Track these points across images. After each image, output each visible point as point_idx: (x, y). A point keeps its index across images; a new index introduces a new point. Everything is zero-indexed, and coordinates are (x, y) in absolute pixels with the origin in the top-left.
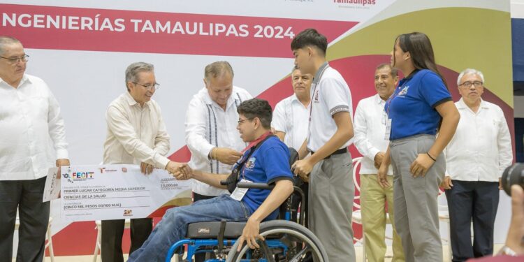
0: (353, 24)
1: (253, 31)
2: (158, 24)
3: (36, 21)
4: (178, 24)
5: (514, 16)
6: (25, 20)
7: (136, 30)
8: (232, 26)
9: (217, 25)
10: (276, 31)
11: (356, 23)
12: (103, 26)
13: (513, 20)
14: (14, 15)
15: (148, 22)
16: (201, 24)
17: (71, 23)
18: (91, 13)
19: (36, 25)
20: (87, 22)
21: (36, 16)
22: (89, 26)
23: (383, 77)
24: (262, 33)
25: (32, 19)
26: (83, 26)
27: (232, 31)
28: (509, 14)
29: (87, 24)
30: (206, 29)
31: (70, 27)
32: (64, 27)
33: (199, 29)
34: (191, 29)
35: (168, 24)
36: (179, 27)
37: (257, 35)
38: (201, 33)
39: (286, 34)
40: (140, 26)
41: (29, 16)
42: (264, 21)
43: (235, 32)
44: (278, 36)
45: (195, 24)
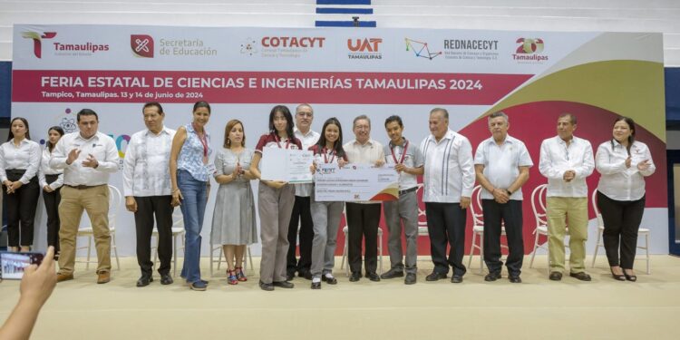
0: (529, 76)
1: (449, 84)
2: (376, 81)
3: (289, 83)
4: (391, 81)
5: (666, 66)
6: (281, 83)
7: (360, 87)
8: (433, 81)
9: (421, 81)
10: (467, 84)
11: (530, 76)
12: (336, 85)
13: (666, 69)
14: (274, 80)
15: (369, 80)
16: (409, 81)
17: (313, 83)
18: (327, 75)
19: (289, 87)
20: (324, 82)
21: (289, 80)
22: (326, 85)
23: (564, 124)
24: (456, 86)
25: (286, 82)
26: (322, 85)
27: (433, 85)
28: (662, 64)
29: (324, 83)
30: (412, 84)
31: (313, 87)
32: (308, 87)
33: (407, 84)
34: (401, 85)
35: (384, 81)
36: (391, 84)
37: (452, 88)
38: (409, 87)
39: (475, 86)
40: (363, 83)
41: (284, 80)
42: (458, 76)
43: (435, 86)
44: (468, 88)
45: (404, 81)
